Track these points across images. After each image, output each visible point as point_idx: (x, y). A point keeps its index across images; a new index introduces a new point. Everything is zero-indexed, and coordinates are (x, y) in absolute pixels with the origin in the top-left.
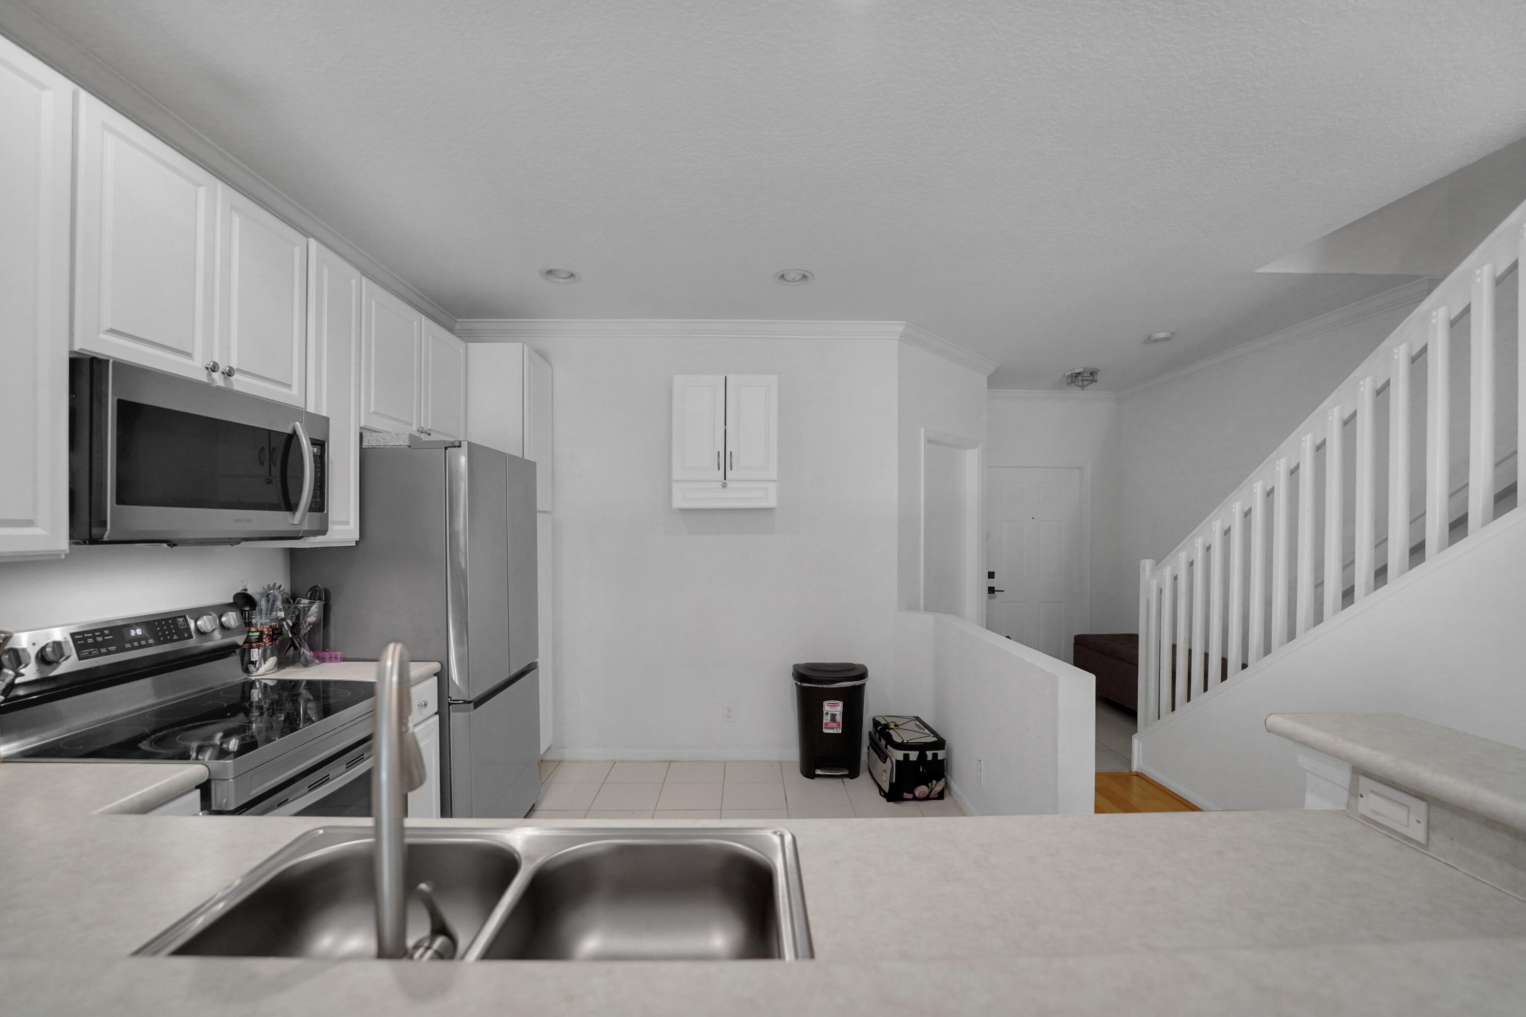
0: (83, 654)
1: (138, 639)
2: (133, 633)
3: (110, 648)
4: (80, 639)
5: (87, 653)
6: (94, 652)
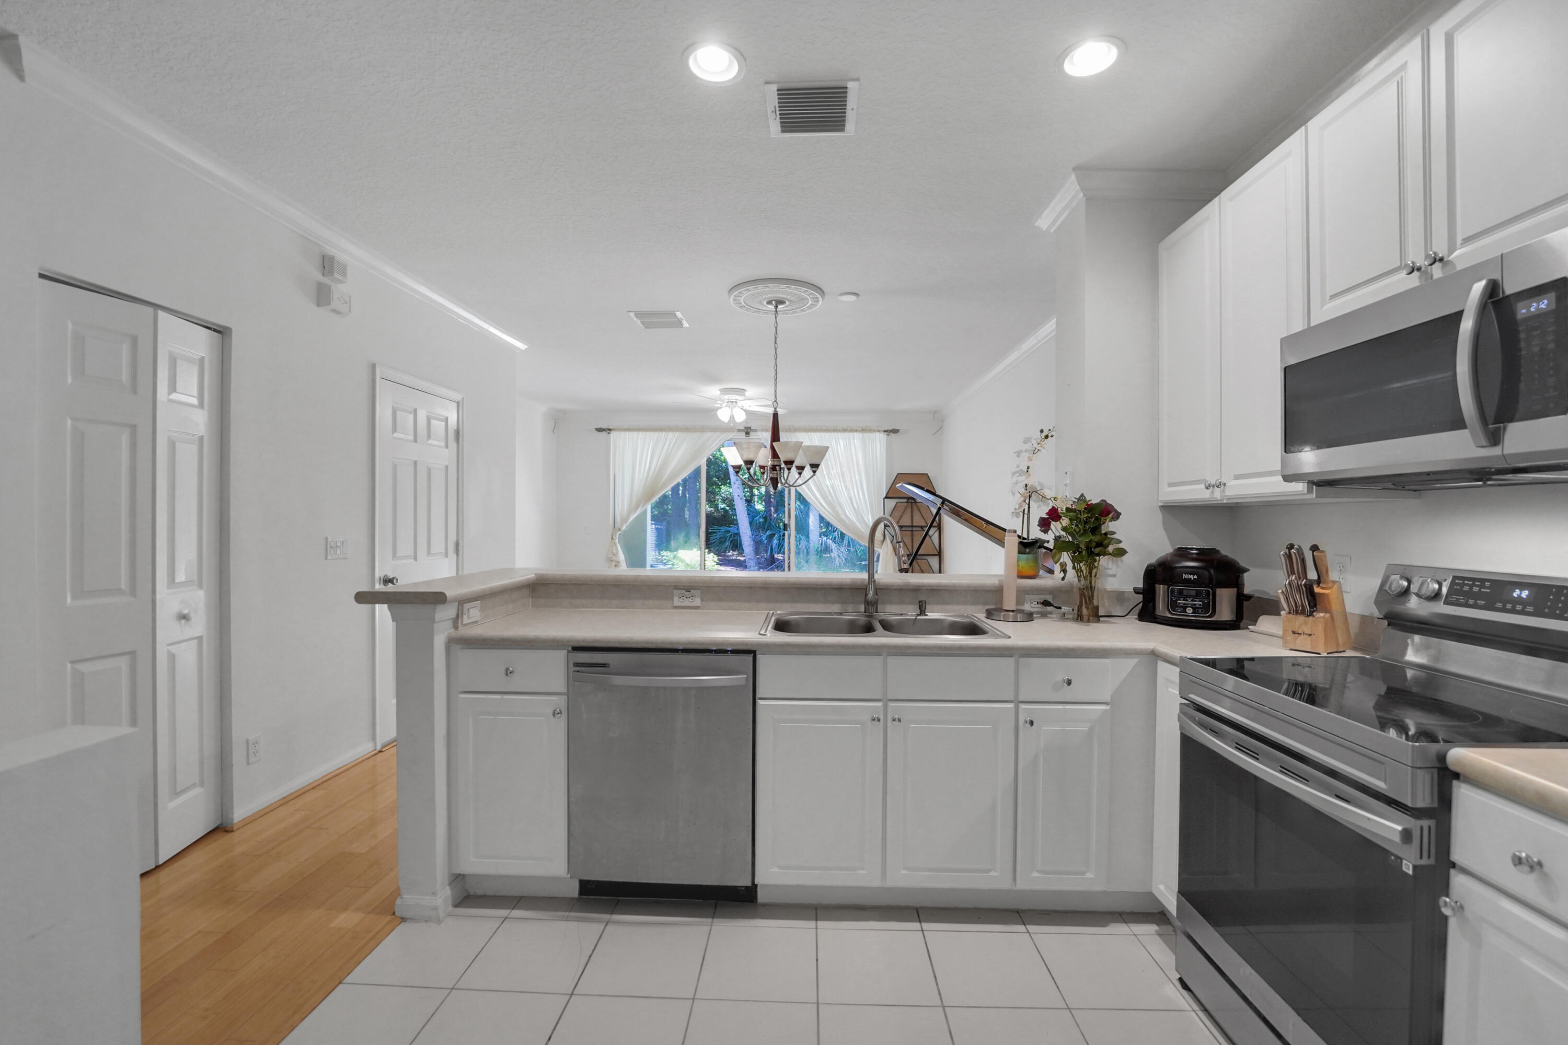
0: (1451, 599)
1: (1520, 600)
2: (1516, 594)
3: (1478, 602)
4: (1458, 584)
5: (1455, 599)
6: (1461, 600)
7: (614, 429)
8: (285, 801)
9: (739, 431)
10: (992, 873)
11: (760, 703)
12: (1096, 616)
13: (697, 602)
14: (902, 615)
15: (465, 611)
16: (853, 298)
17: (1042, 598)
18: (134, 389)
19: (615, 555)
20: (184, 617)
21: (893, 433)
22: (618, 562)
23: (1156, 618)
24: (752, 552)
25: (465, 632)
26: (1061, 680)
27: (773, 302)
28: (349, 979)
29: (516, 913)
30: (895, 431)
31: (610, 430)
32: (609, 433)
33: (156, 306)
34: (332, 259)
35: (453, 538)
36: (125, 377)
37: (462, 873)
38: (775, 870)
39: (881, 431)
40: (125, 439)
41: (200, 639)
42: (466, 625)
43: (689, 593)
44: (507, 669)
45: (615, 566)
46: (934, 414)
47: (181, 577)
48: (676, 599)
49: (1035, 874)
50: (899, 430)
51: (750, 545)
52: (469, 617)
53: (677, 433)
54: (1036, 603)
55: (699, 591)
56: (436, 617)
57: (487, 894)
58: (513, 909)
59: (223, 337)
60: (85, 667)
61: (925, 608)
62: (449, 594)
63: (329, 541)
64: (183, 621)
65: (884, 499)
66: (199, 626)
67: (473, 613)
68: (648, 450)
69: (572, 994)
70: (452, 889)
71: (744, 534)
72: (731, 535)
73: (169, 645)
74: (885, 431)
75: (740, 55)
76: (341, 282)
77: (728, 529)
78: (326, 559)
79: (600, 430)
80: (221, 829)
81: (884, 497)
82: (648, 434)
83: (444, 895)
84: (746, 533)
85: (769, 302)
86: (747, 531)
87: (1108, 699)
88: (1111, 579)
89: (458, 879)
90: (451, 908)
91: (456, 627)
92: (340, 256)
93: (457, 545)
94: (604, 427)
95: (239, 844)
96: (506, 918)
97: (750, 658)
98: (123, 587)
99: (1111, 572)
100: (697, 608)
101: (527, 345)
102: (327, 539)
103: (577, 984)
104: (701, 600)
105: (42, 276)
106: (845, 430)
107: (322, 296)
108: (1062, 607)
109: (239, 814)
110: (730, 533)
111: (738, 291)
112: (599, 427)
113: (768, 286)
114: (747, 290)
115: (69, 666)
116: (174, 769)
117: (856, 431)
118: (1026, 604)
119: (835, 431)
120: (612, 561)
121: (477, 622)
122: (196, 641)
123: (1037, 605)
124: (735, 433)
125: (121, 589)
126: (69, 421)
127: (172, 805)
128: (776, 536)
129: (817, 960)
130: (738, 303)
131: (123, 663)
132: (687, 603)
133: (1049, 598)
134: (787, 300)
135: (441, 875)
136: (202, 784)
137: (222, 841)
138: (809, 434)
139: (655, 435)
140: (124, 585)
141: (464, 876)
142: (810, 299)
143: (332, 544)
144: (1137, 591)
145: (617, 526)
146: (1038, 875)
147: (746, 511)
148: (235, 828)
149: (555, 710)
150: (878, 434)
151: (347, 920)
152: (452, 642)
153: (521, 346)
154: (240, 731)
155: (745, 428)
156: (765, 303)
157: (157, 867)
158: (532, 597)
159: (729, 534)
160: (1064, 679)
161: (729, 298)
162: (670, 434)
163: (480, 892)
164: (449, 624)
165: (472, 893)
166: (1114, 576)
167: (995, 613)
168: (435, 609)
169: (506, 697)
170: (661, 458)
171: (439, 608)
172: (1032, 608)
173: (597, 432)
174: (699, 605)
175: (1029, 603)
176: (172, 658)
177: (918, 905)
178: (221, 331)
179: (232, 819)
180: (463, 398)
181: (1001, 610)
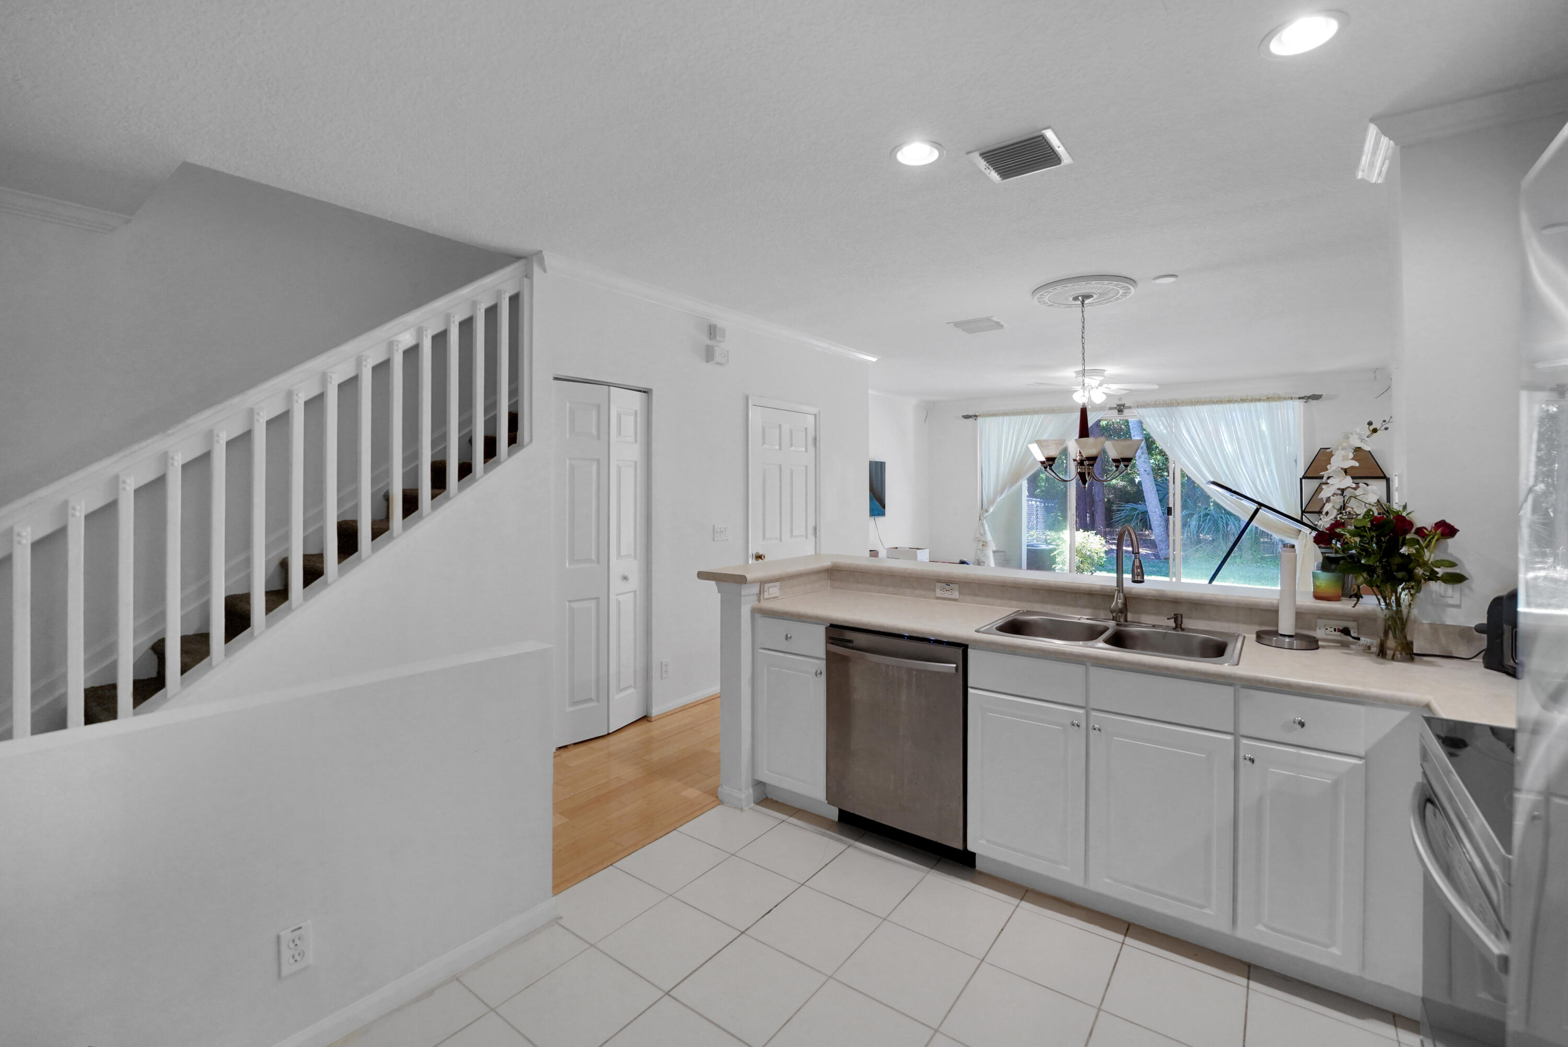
7: (980, 415)
8: (684, 708)
9: (1110, 409)
10: (1206, 911)
11: (970, 690)
12: (1409, 654)
13: (956, 595)
14: (1154, 626)
15: (766, 589)
16: (1172, 280)
17: (1343, 624)
18: (599, 438)
19: (984, 535)
20: (625, 578)
21: (1313, 400)
22: (986, 542)
23: (1503, 666)
24: (1163, 533)
25: (765, 605)
26: (1292, 719)
27: (1080, 298)
28: (680, 829)
29: (793, 820)
30: (1316, 397)
31: (976, 416)
32: (975, 419)
33: (609, 385)
34: (715, 327)
35: (811, 524)
36: (594, 432)
37: (763, 781)
38: (983, 842)
39: (1295, 398)
40: (594, 467)
41: (635, 592)
42: (767, 599)
43: (948, 586)
44: (787, 635)
45: (983, 545)
46: (1375, 372)
47: (623, 552)
48: (938, 591)
49: (1261, 927)
50: (1322, 395)
51: (1160, 525)
52: (769, 594)
53: (1043, 416)
54: (1333, 630)
55: (958, 585)
56: (742, 593)
57: (779, 800)
58: (790, 816)
59: (648, 395)
60: (576, 605)
61: (1182, 622)
62: (749, 577)
63: (715, 527)
64: (625, 580)
65: (1301, 480)
66: (635, 583)
67: (773, 590)
68: (1013, 434)
69: (803, 884)
70: (754, 791)
71: (1153, 512)
72: (1138, 514)
73: (617, 595)
74: (1300, 398)
75: (937, 144)
76: (722, 342)
77: (1135, 506)
78: (714, 540)
79: (967, 417)
80: (645, 718)
81: (1301, 477)
82: (1014, 419)
83: (746, 794)
84: (1156, 512)
85: (1076, 299)
86: (1157, 510)
87: (1362, 754)
88: (1452, 611)
89: (759, 785)
90: (753, 805)
91: (759, 601)
92: (720, 324)
93: (815, 529)
94: (970, 414)
95: (654, 729)
96: (783, 821)
97: (959, 651)
98: (593, 558)
99: (1450, 601)
100: (956, 600)
101: (877, 357)
102: (714, 526)
103: (810, 879)
104: (959, 594)
105: (556, 379)
106: (1243, 400)
107: (709, 354)
108: (1361, 639)
109: (655, 712)
110: (1138, 511)
111: (1040, 293)
112: (965, 414)
113: (1066, 286)
114: (1047, 292)
115: (567, 603)
116: (619, 673)
117: (1259, 400)
118: (1318, 629)
119: (1230, 401)
120: (979, 541)
121: (777, 597)
122: (632, 593)
123: (1334, 633)
124: (1106, 411)
125: (592, 559)
126: (568, 460)
127: (618, 696)
128: (1195, 516)
129: (1002, 930)
130: (1044, 303)
131: (593, 604)
132: (947, 595)
133: (1351, 625)
134: (1095, 294)
135: (745, 779)
136: (635, 687)
137: (644, 726)
138: (1196, 407)
139: (1019, 419)
140: (593, 557)
141: (765, 783)
142: (1119, 289)
143: (718, 530)
144: (1479, 629)
145: (985, 506)
146: (1264, 929)
147: (1155, 487)
148: (652, 720)
149: (817, 671)
150: (1290, 402)
151: (692, 793)
152: (755, 611)
153: (874, 360)
154: (659, 655)
155: (1118, 405)
156: (1071, 299)
157: (609, 734)
158: (830, 580)
159: (1136, 512)
160: (1294, 720)
161: (1033, 298)
162: (1036, 417)
163: (774, 798)
164: (755, 598)
165: (770, 797)
166: (1458, 606)
167: (1263, 636)
168: (741, 587)
169: (787, 656)
170: (1027, 440)
171: (743, 586)
172: (1327, 634)
173: (964, 419)
174: (958, 597)
175: (1323, 630)
176: (619, 602)
177: (1131, 921)
178: (646, 392)
179: (652, 713)
180: (819, 411)
181: (1276, 633)
